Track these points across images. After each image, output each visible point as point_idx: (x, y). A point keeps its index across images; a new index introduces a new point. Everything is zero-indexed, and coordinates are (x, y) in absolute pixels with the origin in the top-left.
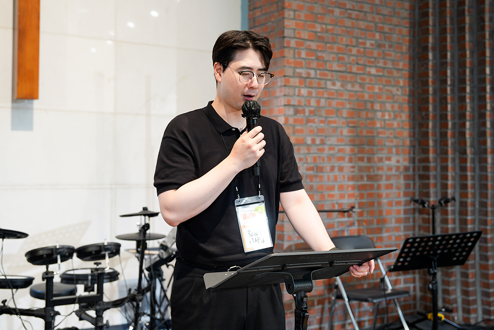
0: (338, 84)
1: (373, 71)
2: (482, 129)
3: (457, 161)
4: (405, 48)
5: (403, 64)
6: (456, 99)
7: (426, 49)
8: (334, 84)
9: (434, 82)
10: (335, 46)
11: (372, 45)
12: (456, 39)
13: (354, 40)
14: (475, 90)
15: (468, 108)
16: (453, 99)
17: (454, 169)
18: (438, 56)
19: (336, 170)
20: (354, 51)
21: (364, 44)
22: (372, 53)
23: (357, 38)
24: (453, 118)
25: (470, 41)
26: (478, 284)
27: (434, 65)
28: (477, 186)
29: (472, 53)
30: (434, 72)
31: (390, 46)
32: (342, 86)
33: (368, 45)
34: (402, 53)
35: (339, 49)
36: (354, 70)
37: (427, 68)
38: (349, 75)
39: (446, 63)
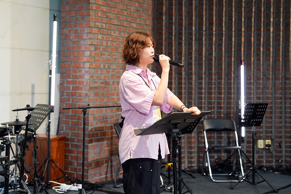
0: (117, 32)
1: (134, 25)
2: (190, 61)
3: (177, 79)
4: (150, 12)
5: (149, 22)
6: (177, 43)
7: (161, 14)
8: (115, 33)
9: (165, 34)
10: (116, 10)
11: (134, 10)
12: (177, 9)
13: (125, 7)
14: (187, 39)
15: (183, 50)
16: (175, 43)
17: (175, 83)
18: (167, 18)
19: (116, 83)
20: (125, 13)
21: (130, 9)
22: (134, 15)
23: (127, 6)
24: (175, 55)
25: (185, 11)
26: (186, 147)
27: (166, 23)
28: (187, 93)
29: (185, 18)
30: (166, 28)
31: (143, 11)
32: (119, 34)
33: (132, 10)
34: (149, 15)
35: (118, 12)
36: (125, 24)
37: (162, 25)
38: (122, 28)
39: (172, 23)
